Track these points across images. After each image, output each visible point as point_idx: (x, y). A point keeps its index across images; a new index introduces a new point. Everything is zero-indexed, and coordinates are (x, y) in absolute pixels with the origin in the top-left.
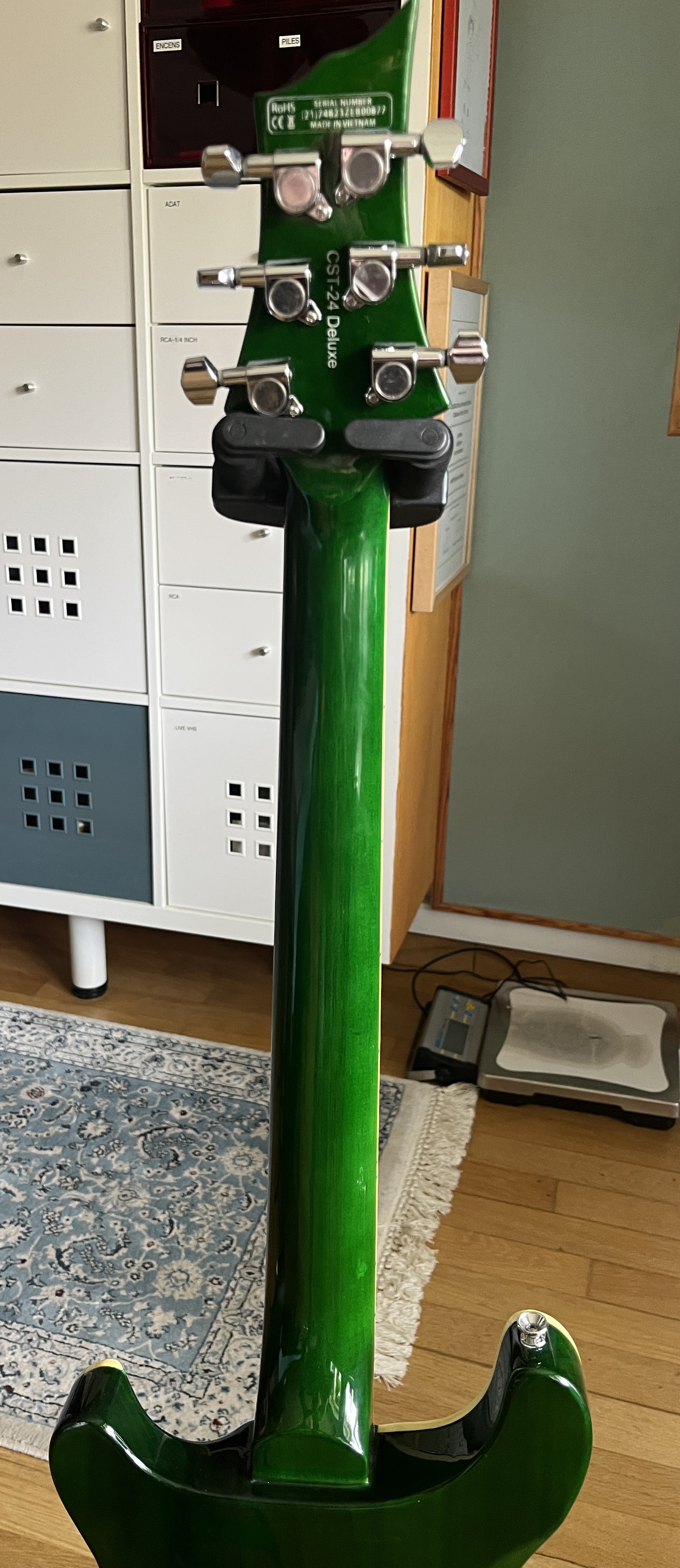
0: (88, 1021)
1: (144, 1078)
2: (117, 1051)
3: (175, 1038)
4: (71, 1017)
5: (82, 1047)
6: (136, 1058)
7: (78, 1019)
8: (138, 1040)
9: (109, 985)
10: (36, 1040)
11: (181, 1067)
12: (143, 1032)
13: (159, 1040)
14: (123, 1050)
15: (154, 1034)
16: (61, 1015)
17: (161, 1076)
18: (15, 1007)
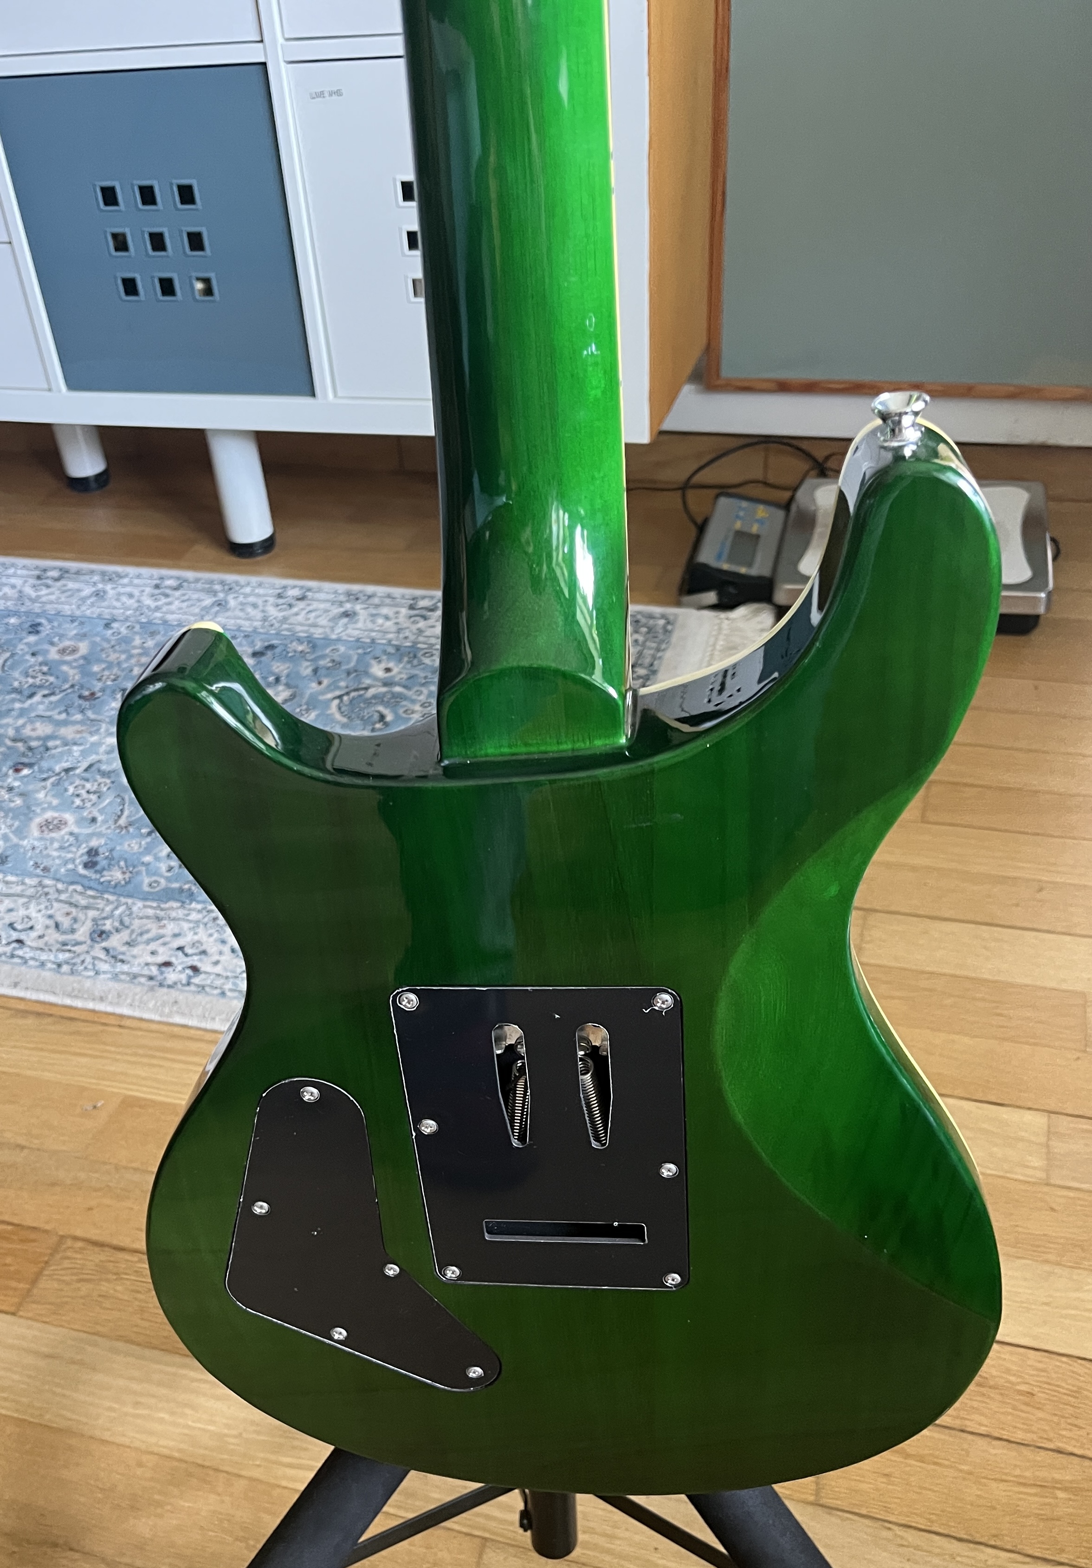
0: (254, 580)
1: (334, 637)
2: (295, 610)
3: (370, 589)
4: (230, 578)
5: (249, 610)
6: (320, 616)
7: (242, 579)
8: (322, 596)
9: (278, 539)
10: (188, 607)
11: (380, 621)
12: (327, 586)
13: (349, 594)
14: (303, 609)
15: (342, 587)
16: (216, 576)
17: (356, 633)
18: (156, 572)
